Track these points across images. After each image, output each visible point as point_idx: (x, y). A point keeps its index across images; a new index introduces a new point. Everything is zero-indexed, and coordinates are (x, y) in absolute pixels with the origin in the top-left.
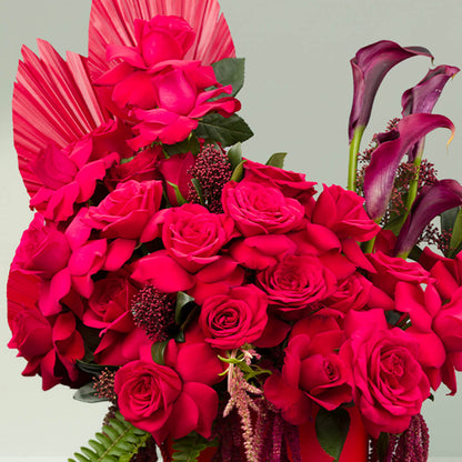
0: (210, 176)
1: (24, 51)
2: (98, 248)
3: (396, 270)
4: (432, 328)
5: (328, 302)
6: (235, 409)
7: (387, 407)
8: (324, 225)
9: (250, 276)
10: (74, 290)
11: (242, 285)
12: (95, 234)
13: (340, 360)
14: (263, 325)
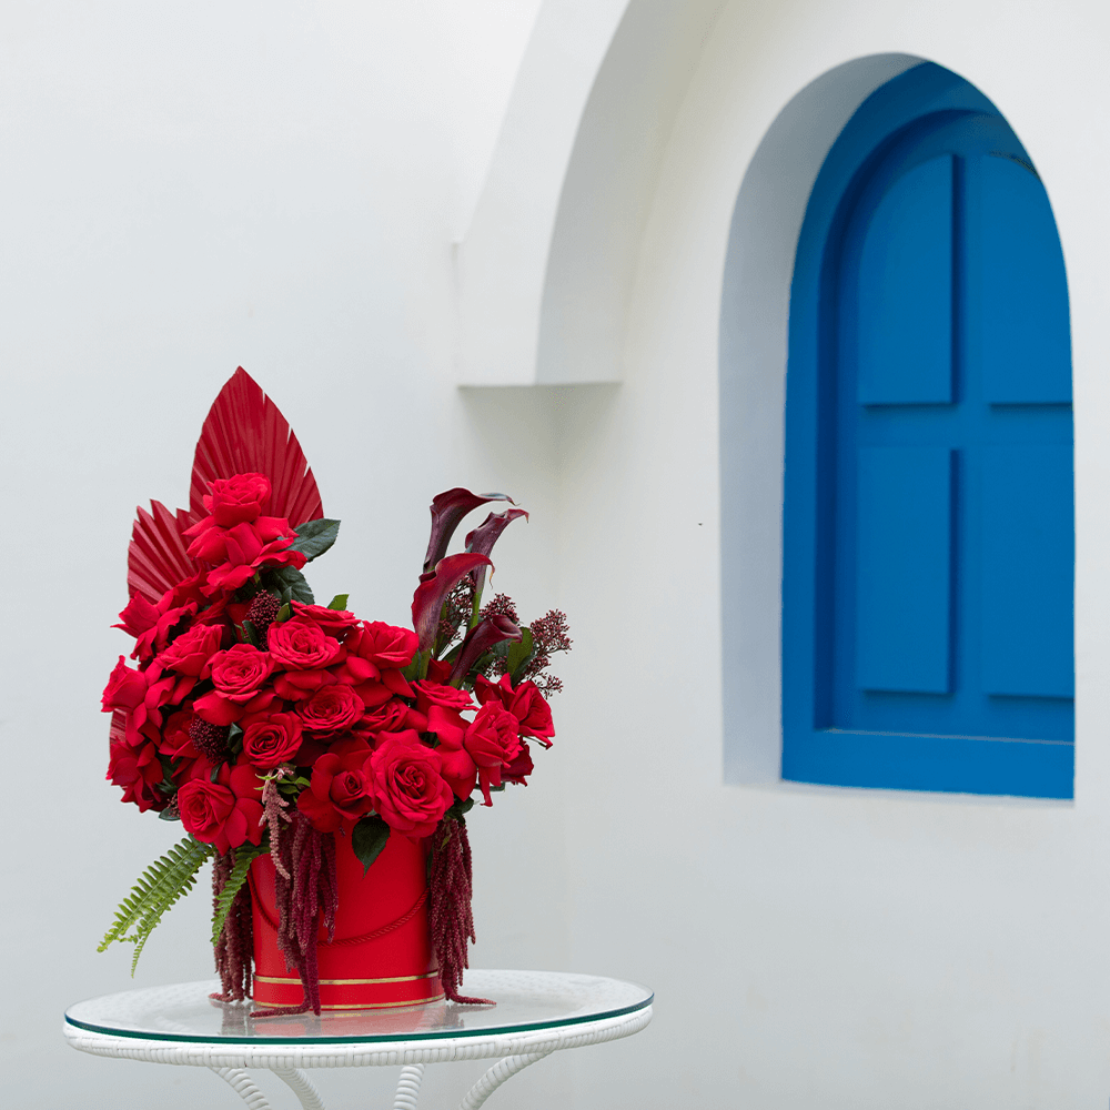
0: (261, 618)
1: (140, 512)
2: (166, 684)
3: (435, 696)
4: (464, 745)
5: (360, 726)
6: (267, 821)
7: (406, 814)
8: (365, 658)
9: (289, 706)
10: (149, 720)
11: (283, 712)
12: (165, 674)
13: (364, 776)
14: (298, 745)
